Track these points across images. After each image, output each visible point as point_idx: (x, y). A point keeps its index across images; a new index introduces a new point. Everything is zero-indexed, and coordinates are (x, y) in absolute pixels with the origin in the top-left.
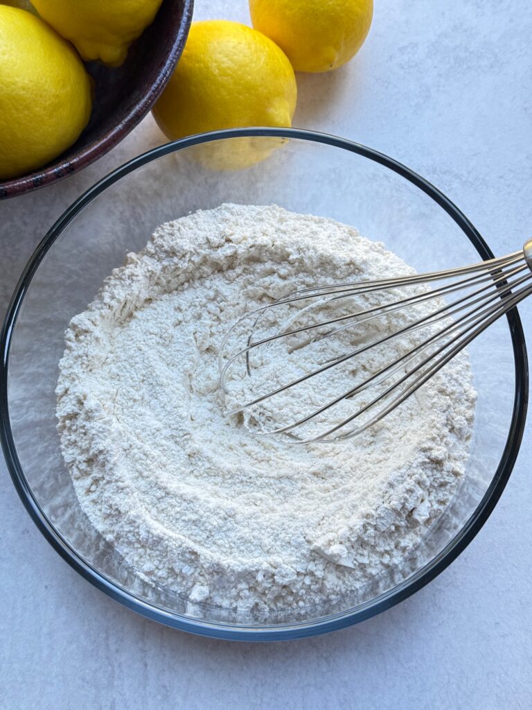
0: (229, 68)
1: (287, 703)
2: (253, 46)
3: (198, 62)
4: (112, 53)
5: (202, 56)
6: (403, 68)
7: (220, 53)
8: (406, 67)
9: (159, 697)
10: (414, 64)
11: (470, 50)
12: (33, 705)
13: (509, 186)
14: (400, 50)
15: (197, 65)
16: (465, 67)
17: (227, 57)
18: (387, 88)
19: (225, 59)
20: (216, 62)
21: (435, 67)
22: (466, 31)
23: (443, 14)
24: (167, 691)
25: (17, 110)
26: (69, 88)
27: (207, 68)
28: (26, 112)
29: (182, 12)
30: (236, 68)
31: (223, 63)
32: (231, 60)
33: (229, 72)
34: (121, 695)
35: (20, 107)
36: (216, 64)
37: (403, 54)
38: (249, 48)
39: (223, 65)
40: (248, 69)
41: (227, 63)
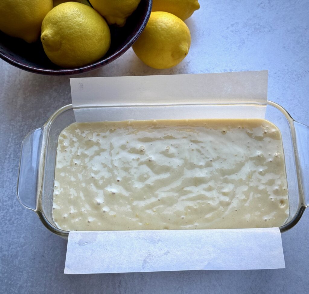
0: (165, 28)
1: (194, 281)
2: (174, 21)
3: (153, 25)
4: (121, 21)
5: (155, 23)
6: (233, 32)
7: (162, 23)
8: (234, 31)
9: (140, 279)
10: (237, 30)
11: (261, 25)
12: (87, 283)
13: (279, 76)
14: (232, 25)
15: (152, 27)
16: (259, 31)
17: (164, 24)
18: (227, 39)
19: (164, 25)
20: (160, 26)
21: (246, 32)
22: (258, 18)
23: (249, 11)
24: (143, 276)
25: (87, 40)
26: (105, 33)
27: (156, 28)
28: (90, 41)
29: (148, 5)
30: (168, 28)
31: (163, 26)
32: (166, 25)
33: (165, 30)
34: (124, 278)
35: (88, 39)
36: (160, 27)
37: (233, 27)
38: (173, 21)
39: (163, 27)
40: (172, 29)
41: (164, 26)
